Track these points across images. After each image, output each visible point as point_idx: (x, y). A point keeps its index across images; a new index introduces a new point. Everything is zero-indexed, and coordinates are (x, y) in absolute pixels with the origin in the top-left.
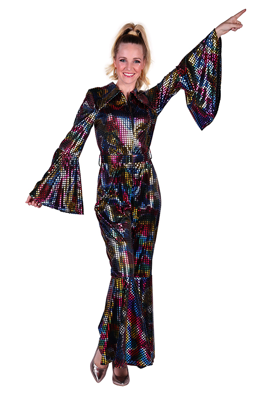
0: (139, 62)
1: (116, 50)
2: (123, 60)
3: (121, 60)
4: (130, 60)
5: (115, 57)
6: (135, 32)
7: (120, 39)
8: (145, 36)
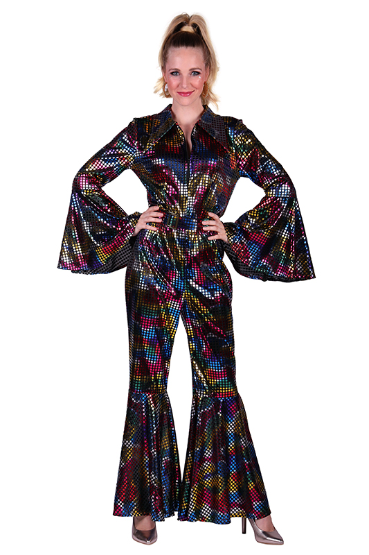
0: (199, 73)
1: (164, 57)
2: (176, 72)
3: (172, 73)
4: (185, 72)
5: (163, 68)
6: (191, 27)
7: (169, 40)
8: (206, 32)
